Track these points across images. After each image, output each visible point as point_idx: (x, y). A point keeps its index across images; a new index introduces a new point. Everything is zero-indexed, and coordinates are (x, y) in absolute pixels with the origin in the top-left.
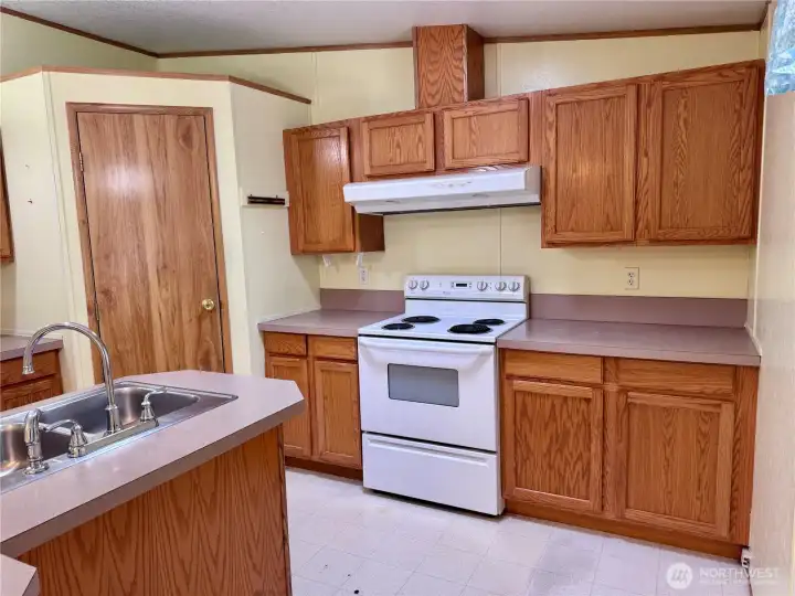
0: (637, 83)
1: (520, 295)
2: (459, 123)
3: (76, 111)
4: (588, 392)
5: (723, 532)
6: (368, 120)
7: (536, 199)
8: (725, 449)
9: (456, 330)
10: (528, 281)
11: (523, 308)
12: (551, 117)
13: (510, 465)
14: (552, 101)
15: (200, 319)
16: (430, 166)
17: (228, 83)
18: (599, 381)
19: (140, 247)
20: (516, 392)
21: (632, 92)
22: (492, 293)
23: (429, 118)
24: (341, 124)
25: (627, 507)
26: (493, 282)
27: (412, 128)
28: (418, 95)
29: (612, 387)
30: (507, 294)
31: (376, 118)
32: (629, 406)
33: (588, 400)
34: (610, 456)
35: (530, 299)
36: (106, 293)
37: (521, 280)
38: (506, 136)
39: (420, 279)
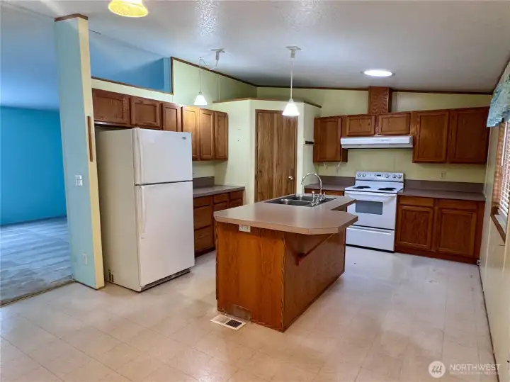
0: (449, 111)
1: (402, 180)
2: (384, 120)
3: (259, 112)
4: (428, 209)
5: (471, 253)
6: (349, 116)
7: (411, 146)
8: (473, 228)
9: (380, 189)
10: (404, 175)
11: (402, 184)
12: (419, 120)
13: (399, 234)
14: (419, 115)
15: (288, 182)
16: (373, 133)
17: (303, 103)
18: (432, 205)
19: (272, 157)
20: (403, 210)
21: (447, 113)
22: (391, 178)
23: (373, 117)
24: (339, 117)
25: (439, 246)
26: (391, 175)
27: (366, 121)
28: (369, 109)
29: (436, 208)
30: (397, 179)
31: (353, 116)
32: (442, 214)
33: (428, 212)
34: (434, 231)
35: (405, 181)
36: (261, 172)
37: (402, 174)
38: (401, 125)
39: (362, 173)
